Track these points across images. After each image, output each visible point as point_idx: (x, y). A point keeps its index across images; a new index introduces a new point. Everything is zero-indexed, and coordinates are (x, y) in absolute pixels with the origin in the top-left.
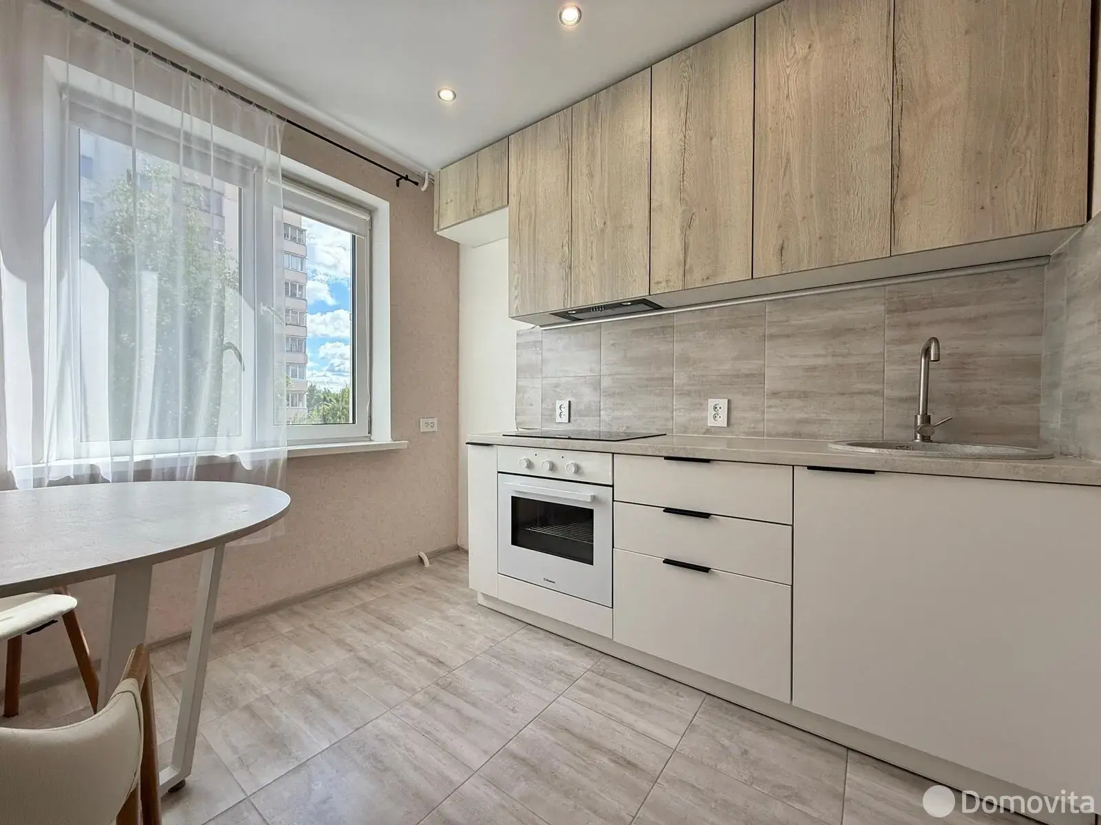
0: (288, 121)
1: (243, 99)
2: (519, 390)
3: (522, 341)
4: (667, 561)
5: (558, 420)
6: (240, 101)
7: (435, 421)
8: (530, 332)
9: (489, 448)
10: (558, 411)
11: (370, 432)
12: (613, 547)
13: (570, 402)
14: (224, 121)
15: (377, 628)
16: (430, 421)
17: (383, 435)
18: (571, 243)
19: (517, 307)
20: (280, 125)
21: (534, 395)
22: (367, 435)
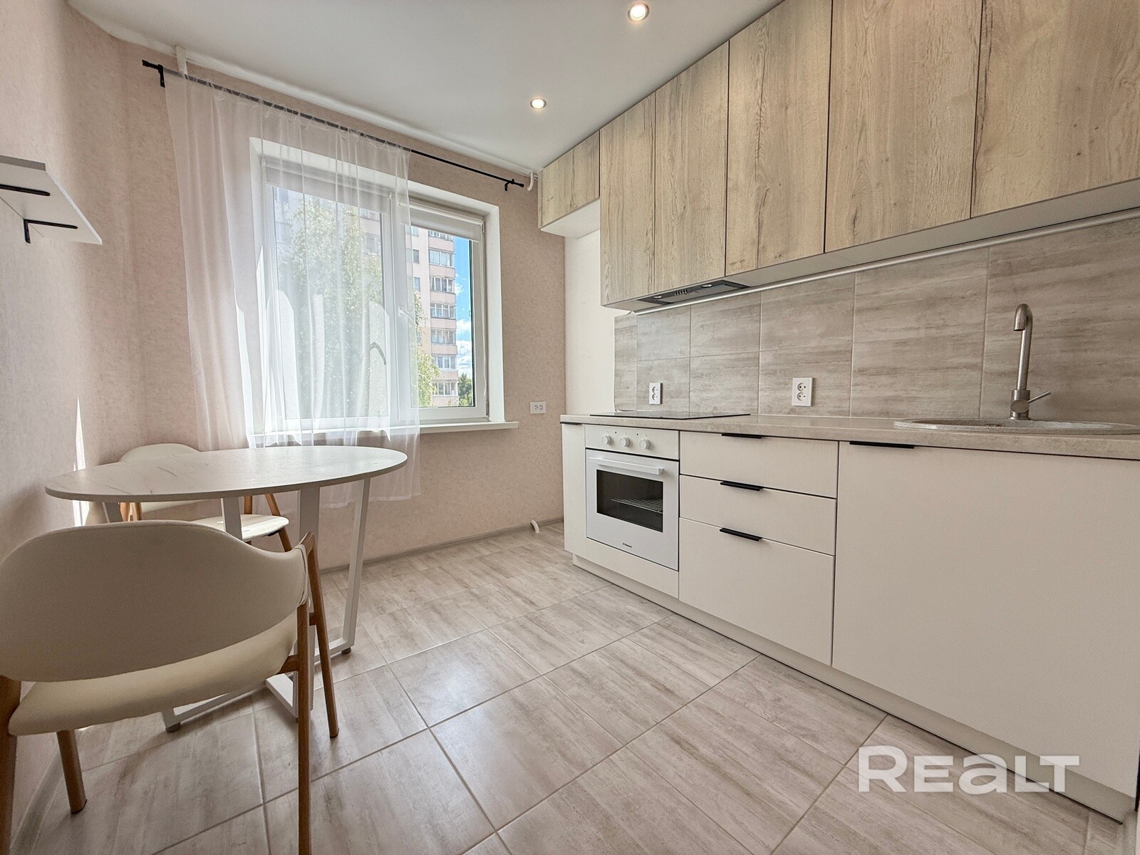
0: (413, 151)
1: (377, 140)
2: (618, 374)
3: (621, 325)
4: (723, 530)
5: (651, 401)
6: (375, 142)
7: (544, 404)
8: (627, 318)
9: (578, 426)
10: (651, 393)
11: (488, 414)
12: (679, 517)
13: (662, 384)
14: (365, 162)
15: (488, 574)
16: (539, 404)
17: (498, 416)
18: (654, 231)
19: (607, 296)
20: (406, 156)
21: (631, 378)
22: (485, 416)
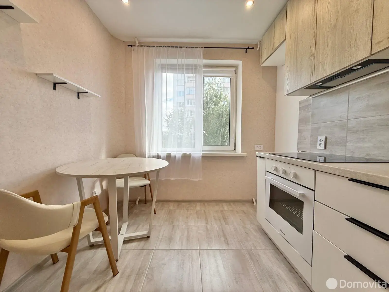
0: (204, 48)
2: (300, 131)
3: (303, 105)
5: (319, 147)
7: (262, 146)
8: (306, 100)
10: (319, 143)
11: (235, 149)
12: (313, 229)
13: (326, 138)
16: (259, 146)
17: (239, 151)
19: (288, 89)
20: (201, 50)
21: (307, 134)
22: (234, 150)
